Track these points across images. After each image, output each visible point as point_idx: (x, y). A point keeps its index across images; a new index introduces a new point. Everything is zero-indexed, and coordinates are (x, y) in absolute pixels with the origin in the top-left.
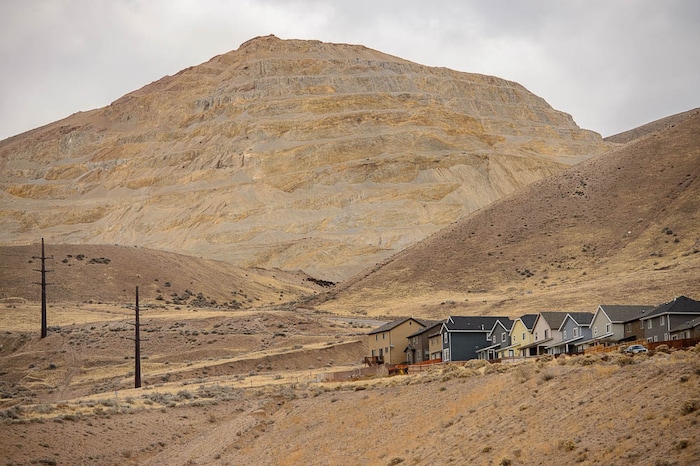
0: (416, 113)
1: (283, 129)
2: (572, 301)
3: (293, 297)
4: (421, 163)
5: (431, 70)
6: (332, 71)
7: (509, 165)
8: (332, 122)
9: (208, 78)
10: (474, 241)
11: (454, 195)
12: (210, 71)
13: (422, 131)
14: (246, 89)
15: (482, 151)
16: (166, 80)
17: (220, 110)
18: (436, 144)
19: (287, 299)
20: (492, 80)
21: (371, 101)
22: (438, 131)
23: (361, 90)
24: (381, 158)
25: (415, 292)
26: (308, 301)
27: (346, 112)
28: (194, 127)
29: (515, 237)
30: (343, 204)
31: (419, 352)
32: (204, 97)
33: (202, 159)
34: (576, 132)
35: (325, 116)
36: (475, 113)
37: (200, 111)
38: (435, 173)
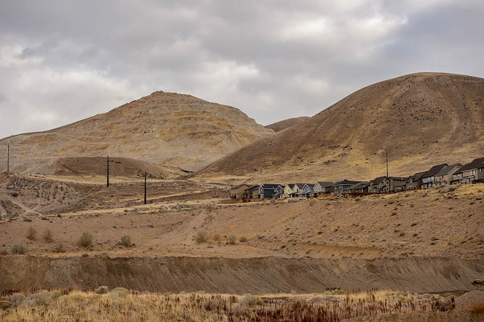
0: (208, 117)
1: (166, 121)
2: (272, 180)
3: (178, 176)
4: (209, 133)
5: (212, 103)
6: (181, 103)
7: (237, 135)
8: (181, 119)
9: (141, 104)
10: (237, 159)
11: (220, 144)
12: (141, 102)
13: (209, 123)
14: (153, 108)
15: (228, 130)
16: (127, 104)
17: (145, 115)
18: (214, 128)
19: (177, 176)
20: (230, 107)
21: (194, 113)
22: (215, 123)
23: (190, 109)
24: (197, 131)
25: (220, 175)
26: (185, 178)
27: (186, 116)
28: (136, 120)
29: (251, 159)
30: (185, 146)
31: (249, 195)
32: (139, 110)
33: (139, 130)
34: (256, 125)
35: (179, 117)
36: (226, 118)
37: (138, 115)
38: (214, 137)
